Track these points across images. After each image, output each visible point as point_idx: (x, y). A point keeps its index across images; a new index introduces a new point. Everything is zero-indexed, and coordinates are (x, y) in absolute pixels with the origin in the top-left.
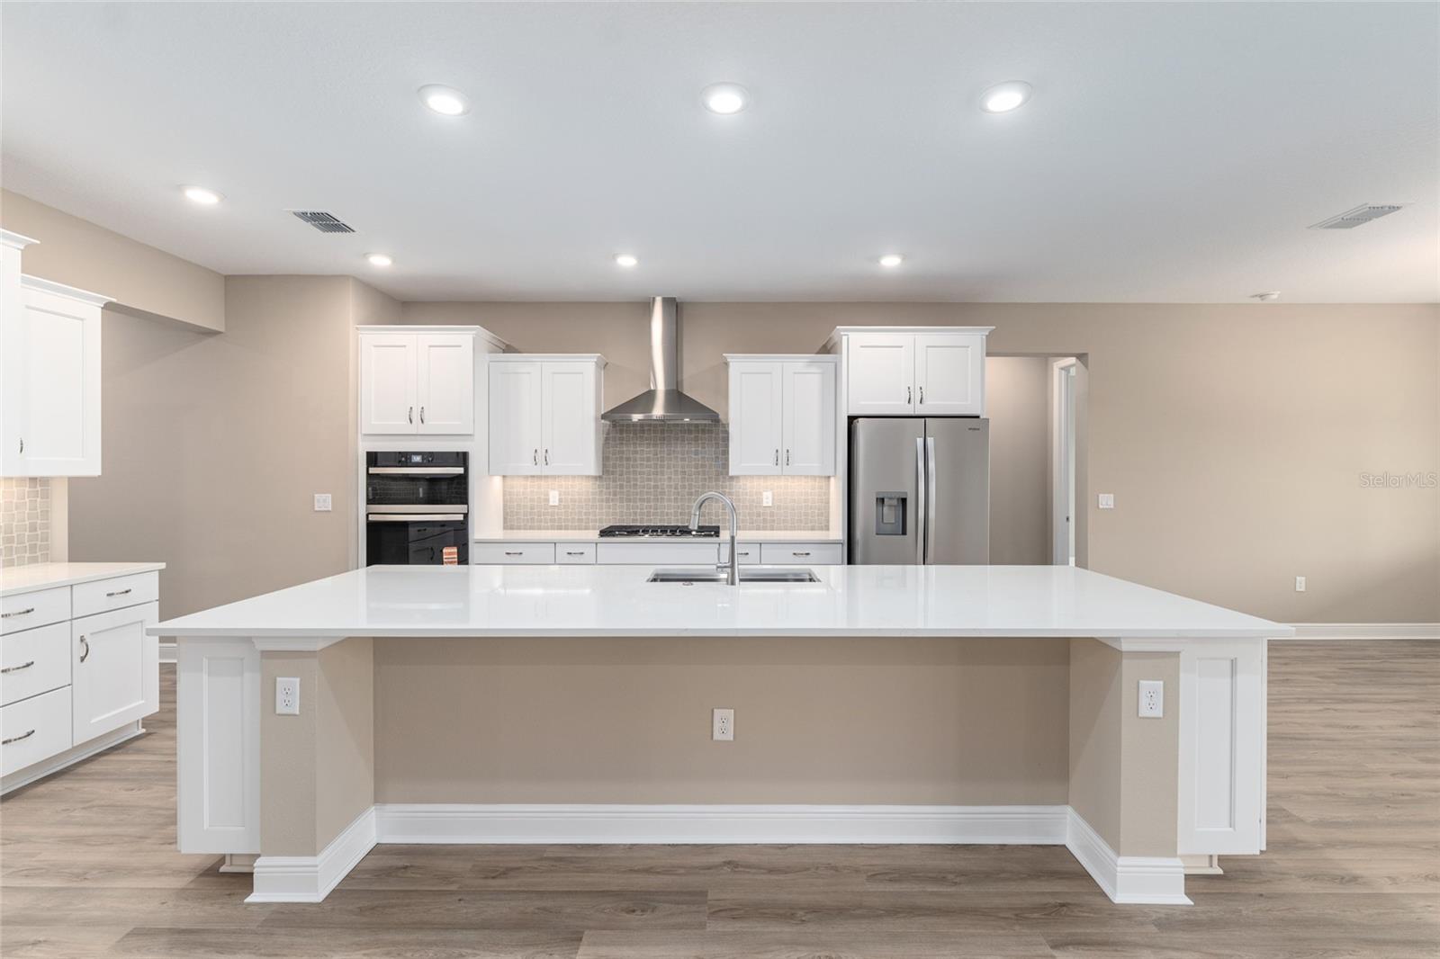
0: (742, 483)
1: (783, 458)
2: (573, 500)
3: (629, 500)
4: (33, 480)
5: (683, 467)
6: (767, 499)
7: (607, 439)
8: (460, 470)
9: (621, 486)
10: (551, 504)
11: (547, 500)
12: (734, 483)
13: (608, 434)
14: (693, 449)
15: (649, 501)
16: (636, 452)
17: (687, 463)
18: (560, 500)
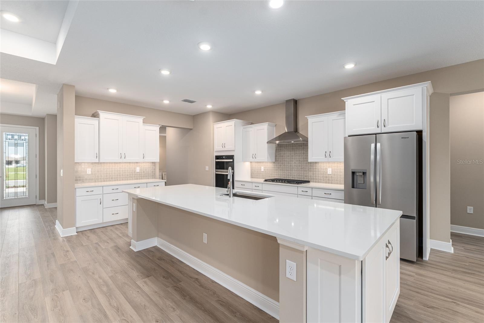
0: (320, 164)
1: (328, 155)
2: (267, 170)
3: (282, 170)
4: (152, 162)
5: (299, 159)
6: (330, 171)
7: (276, 150)
8: (232, 160)
9: (280, 166)
10: (262, 171)
11: (261, 169)
12: (317, 165)
13: (277, 148)
14: (302, 152)
15: (288, 170)
16: (284, 154)
17: (300, 157)
18: (264, 169)
